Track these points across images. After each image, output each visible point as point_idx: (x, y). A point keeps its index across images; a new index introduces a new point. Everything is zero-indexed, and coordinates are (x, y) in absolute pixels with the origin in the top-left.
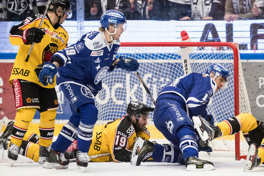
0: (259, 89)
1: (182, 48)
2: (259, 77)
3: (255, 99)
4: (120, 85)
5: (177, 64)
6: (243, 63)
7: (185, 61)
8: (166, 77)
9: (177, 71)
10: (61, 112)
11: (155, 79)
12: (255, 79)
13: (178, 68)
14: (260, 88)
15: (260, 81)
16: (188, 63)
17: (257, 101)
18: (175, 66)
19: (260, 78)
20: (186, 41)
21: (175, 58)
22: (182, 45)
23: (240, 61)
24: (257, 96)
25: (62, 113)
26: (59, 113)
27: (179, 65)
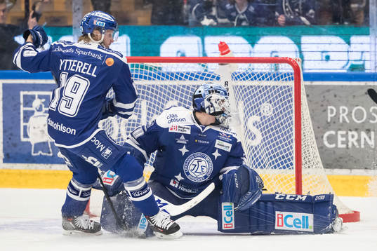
0: (328, 123)
1: (222, 64)
2: (327, 106)
3: (322, 137)
6: (305, 86)
7: (226, 84)
10: (49, 153)
12: (323, 108)
14: (329, 120)
15: (329, 111)
16: (230, 86)
17: (325, 139)
19: (329, 107)
20: (226, 56)
22: (222, 61)
23: (303, 83)
24: (324, 133)
25: (51, 155)
26: (48, 155)
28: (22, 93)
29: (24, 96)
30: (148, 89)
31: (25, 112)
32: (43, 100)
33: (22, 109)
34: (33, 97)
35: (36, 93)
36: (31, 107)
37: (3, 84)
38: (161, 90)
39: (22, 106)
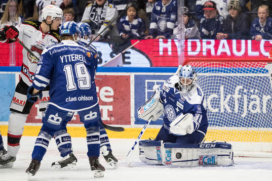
1: (269, 63)
4: (215, 95)
5: (265, 77)
8: (255, 88)
9: (265, 84)
11: (245, 91)
13: (266, 81)
18: (264, 79)
21: (263, 72)
27: (267, 78)
28: (147, 81)
29: (148, 82)
30: (226, 78)
31: (148, 93)
32: (160, 85)
33: (147, 91)
34: (153, 83)
35: (155, 81)
36: (152, 89)
37: (135, 75)
38: (234, 79)
39: (146, 89)
